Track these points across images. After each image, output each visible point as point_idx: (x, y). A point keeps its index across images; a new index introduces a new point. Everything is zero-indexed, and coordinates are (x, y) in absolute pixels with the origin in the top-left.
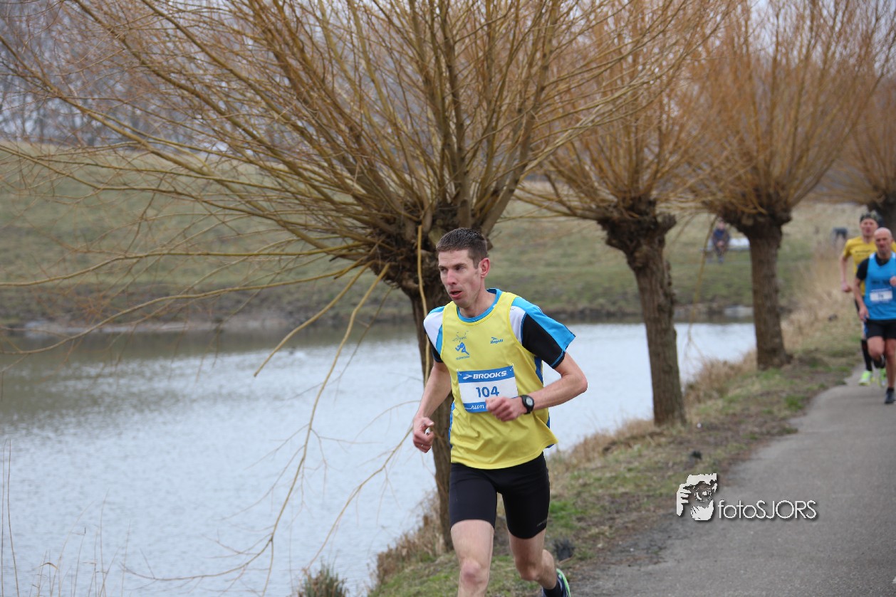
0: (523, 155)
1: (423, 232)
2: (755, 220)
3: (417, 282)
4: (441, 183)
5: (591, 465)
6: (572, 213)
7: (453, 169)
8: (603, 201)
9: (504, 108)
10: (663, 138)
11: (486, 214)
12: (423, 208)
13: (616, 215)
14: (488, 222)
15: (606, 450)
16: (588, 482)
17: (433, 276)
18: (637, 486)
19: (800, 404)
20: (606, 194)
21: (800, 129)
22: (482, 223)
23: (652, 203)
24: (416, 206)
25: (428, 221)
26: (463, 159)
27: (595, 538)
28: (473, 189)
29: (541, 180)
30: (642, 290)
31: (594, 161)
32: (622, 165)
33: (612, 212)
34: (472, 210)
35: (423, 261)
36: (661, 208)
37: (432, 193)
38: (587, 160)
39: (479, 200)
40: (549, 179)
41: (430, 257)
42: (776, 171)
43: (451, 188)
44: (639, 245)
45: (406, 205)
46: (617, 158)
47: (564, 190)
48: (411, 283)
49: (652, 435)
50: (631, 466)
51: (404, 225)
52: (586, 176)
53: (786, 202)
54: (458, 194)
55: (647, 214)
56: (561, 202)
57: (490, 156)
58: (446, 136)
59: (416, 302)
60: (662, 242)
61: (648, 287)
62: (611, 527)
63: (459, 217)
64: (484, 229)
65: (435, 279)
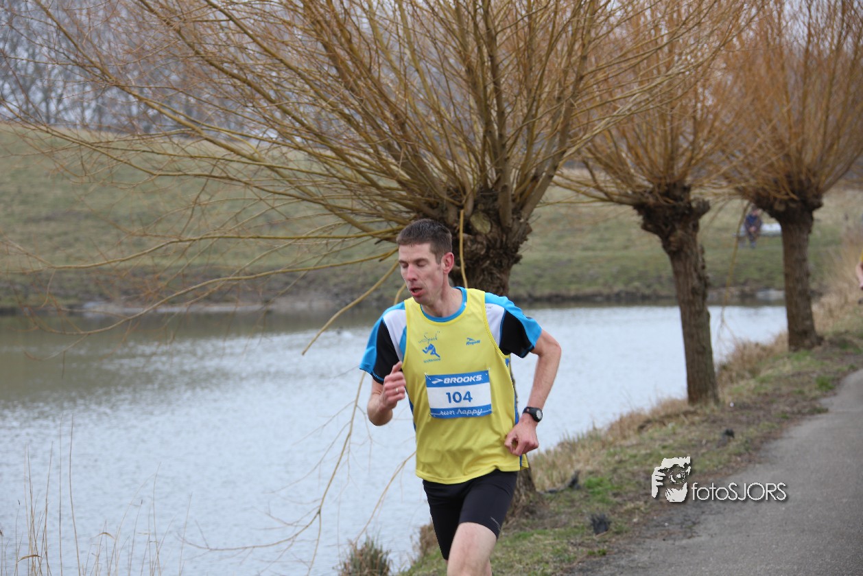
0: (562, 142)
1: (465, 216)
2: (787, 206)
4: (483, 169)
5: (627, 443)
6: (609, 198)
7: (495, 156)
8: (639, 187)
9: (544, 96)
10: (698, 125)
11: (526, 199)
12: (465, 192)
13: (651, 200)
14: (528, 207)
15: (641, 428)
16: (624, 459)
17: (475, 259)
19: (830, 384)
20: (642, 180)
21: (831, 118)
22: (522, 208)
23: (687, 189)
24: (458, 191)
25: (470, 206)
26: (504, 146)
27: (631, 513)
28: (513, 175)
29: (579, 167)
30: (676, 273)
31: (630, 148)
32: (657, 153)
33: (647, 198)
34: (513, 195)
35: (464, 245)
36: (695, 194)
37: (474, 178)
38: (624, 147)
39: (519, 185)
40: (587, 166)
41: (471, 241)
42: (808, 158)
43: (492, 174)
44: (674, 230)
45: (448, 190)
46: (653, 144)
47: (602, 176)
49: (686, 414)
50: (666, 444)
51: (447, 209)
52: (623, 163)
53: (817, 189)
54: (499, 180)
55: (682, 200)
56: (598, 188)
57: (530, 143)
58: (488, 124)
60: (696, 227)
61: (683, 270)
62: (646, 502)
63: (500, 202)
64: (524, 214)
65: (477, 261)
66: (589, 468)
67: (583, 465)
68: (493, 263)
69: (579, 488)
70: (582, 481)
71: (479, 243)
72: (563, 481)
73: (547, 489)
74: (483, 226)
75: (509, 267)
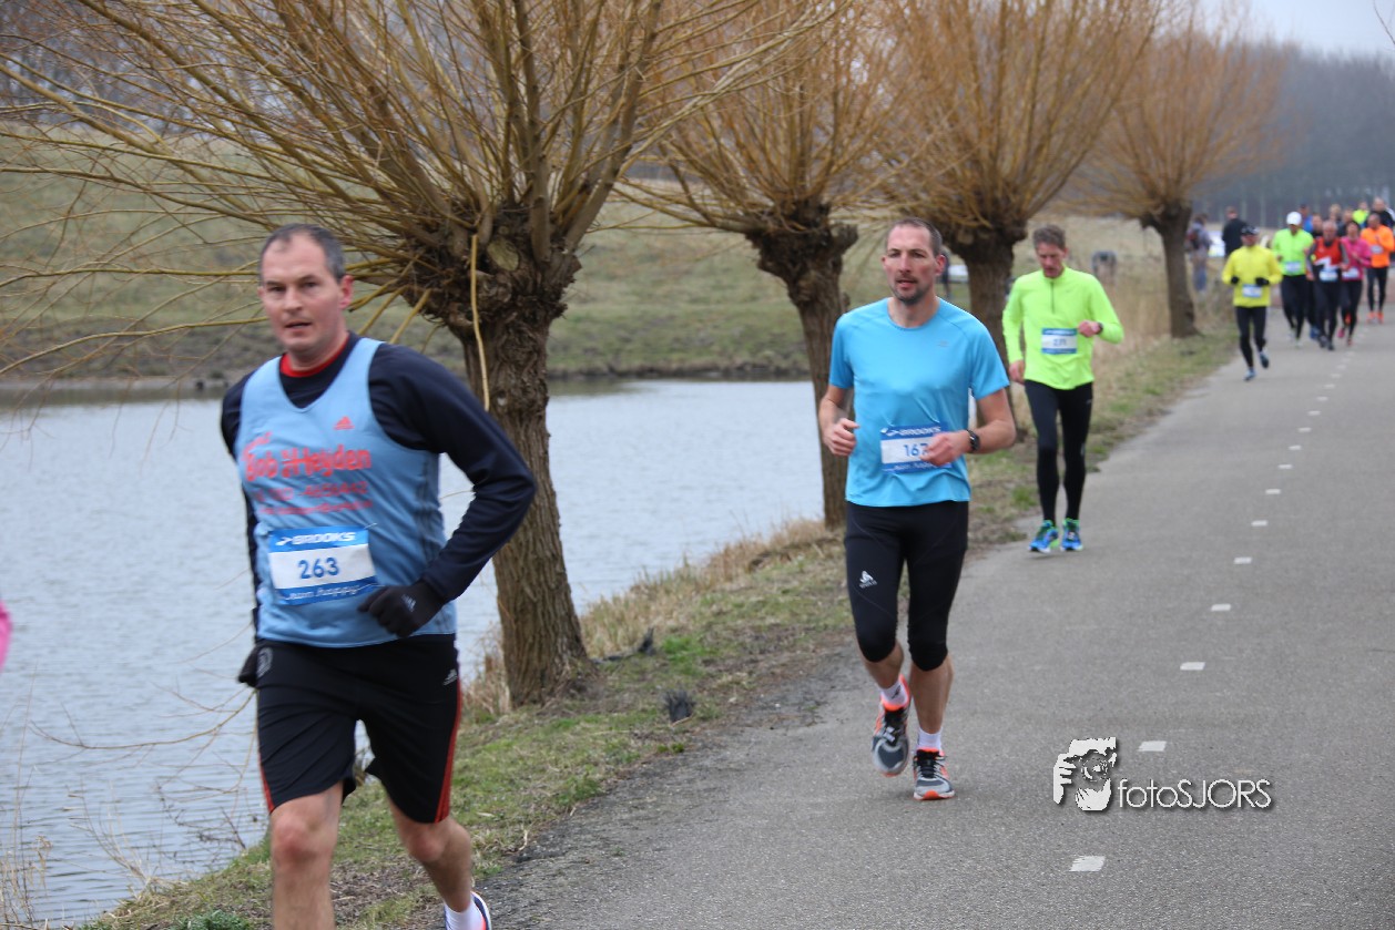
0: (626, 133)
1: (479, 244)
2: (976, 237)
3: (470, 317)
4: (506, 172)
5: (732, 586)
6: (709, 221)
7: (523, 153)
8: (754, 205)
9: (599, 61)
10: (840, 113)
11: (572, 219)
12: (479, 208)
13: (771, 226)
14: (574, 231)
15: (756, 563)
16: (725, 609)
17: (494, 309)
18: (794, 614)
20: (759, 196)
21: (1038, 107)
22: (565, 233)
23: (824, 210)
24: (469, 206)
25: (486, 229)
26: (537, 138)
27: (726, 689)
28: (554, 181)
29: (666, 177)
30: (809, 334)
31: (740, 147)
32: (780, 156)
33: (766, 222)
34: (552, 213)
35: (478, 288)
36: (835, 216)
37: (492, 187)
38: (730, 145)
39: (561, 199)
40: (677, 175)
41: (489, 281)
42: (1006, 167)
43: (520, 179)
44: (804, 270)
45: (454, 204)
46: (775, 142)
47: (698, 189)
48: (461, 319)
49: (820, 543)
50: (787, 587)
51: (451, 234)
52: (730, 169)
53: (1019, 211)
54: (530, 190)
55: (816, 225)
56: (692, 205)
57: (578, 134)
58: (513, 102)
59: (470, 347)
60: (838, 266)
61: (818, 330)
62: (750, 673)
63: (532, 223)
64: (569, 241)
65: (498, 313)
66: (671, 623)
67: (662, 620)
68: (522, 317)
69: (654, 653)
70: (658, 643)
71: (501, 285)
72: (631, 643)
73: (608, 654)
74: (506, 260)
75: (547, 323)
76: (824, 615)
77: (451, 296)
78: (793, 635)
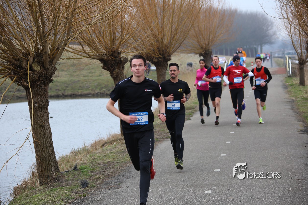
0: (68, 34)
1: (29, 64)
2: (158, 60)
3: (28, 83)
4: (37, 45)
5: (96, 152)
6: (89, 57)
7: (41, 40)
8: (101, 52)
9: (61, 16)
10: (123, 29)
11: (54, 57)
12: (29, 54)
13: (106, 58)
14: (55, 60)
15: (103, 145)
16: (95, 158)
17: (34, 81)
18: (114, 159)
20: (102, 50)
21: (173, 26)
22: (53, 61)
23: (120, 53)
24: (27, 54)
25: (31, 60)
26: (45, 36)
27: (97, 179)
28: (49, 48)
29: (77, 45)
31: (97, 37)
32: (108, 40)
33: (104, 57)
34: (49, 56)
35: (30, 75)
36: (123, 55)
37: (33, 49)
38: (94, 36)
39: (51, 52)
40: (81, 44)
41: (32, 73)
42: (165, 42)
43: (40, 47)
44: (115, 69)
45: (23, 53)
46: (106, 36)
47: (86, 48)
48: (25, 84)
49: (120, 140)
50: (112, 151)
51: (22, 61)
52: (94, 43)
53: (169, 53)
54: (43, 50)
55: (118, 57)
56: (85, 52)
57: (55, 35)
58: (38, 27)
59: (27, 91)
60: (123, 68)
62: (103, 175)
63: (44, 58)
64: (54, 63)
65: (35, 82)
66: (82, 162)
67: (79, 161)
68: (41, 82)
69: (77, 170)
70: (79, 167)
71: (36, 74)
72: (71, 167)
73: (65, 170)
74: (37, 68)
75: (48, 84)
76: (122, 159)
77: (22, 77)
78: (114, 164)
